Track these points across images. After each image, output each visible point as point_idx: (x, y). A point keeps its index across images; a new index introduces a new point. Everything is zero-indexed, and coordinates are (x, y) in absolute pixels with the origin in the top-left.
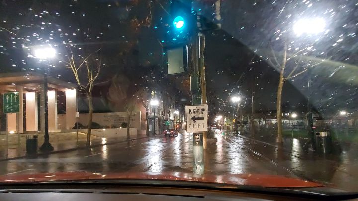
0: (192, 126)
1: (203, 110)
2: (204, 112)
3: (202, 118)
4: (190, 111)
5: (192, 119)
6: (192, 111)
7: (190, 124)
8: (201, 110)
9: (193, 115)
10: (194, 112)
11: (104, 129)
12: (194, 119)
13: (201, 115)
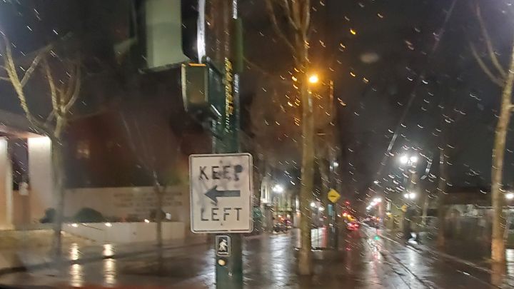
0: (208, 215)
1: (239, 169)
2: (241, 175)
3: (237, 193)
4: (202, 172)
5: (208, 194)
6: (209, 172)
7: (203, 211)
8: (231, 170)
9: (210, 184)
10: (215, 176)
11: (108, 225)
12: (214, 194)
13: (231, 186)
